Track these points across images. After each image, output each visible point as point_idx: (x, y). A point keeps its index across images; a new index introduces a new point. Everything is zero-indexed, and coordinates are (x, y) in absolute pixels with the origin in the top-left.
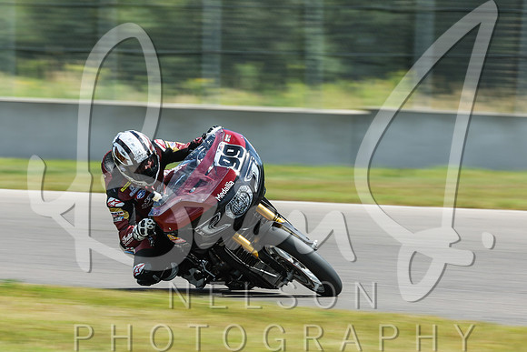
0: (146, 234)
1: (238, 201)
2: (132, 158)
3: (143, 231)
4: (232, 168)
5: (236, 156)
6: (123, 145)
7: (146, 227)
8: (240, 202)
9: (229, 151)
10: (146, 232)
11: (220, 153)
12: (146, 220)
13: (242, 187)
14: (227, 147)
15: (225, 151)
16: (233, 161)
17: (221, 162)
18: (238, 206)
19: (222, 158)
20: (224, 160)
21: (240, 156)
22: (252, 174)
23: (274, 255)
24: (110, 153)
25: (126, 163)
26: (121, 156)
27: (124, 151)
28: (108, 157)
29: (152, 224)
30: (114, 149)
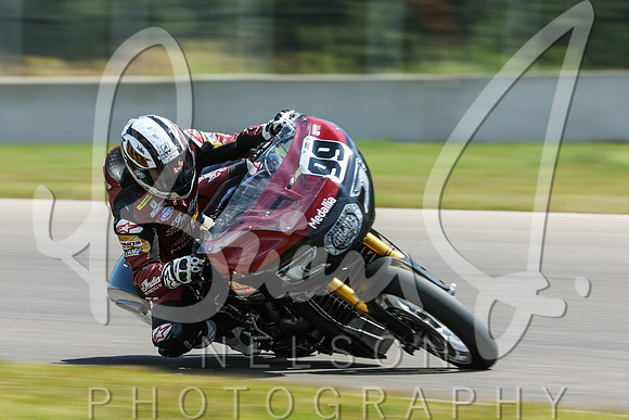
0: (189, 280)
1: (342, 228)
2: (155, 156)
3: (183, 276)
4: (329, 176)
5: (334, 159)
6: (140, 137)
7: (189, 269)
8: (346, 230)
9: (320, 149)
10: (188, 277)
11: (307, 154)
12: (188, 258)
13: (347, 207)
14: (318, 144)
15: (315, 150)
16: (331, 165)
17: (311, 168)
18: (342, 235)
19: (312, 161)
20: (316, 164)
21: (340, 158)
22: (360, 185)
23: (392, 309)
24: (118, 151)
25: (146, 165)
26: (137, 154)
27: (141, 146)
28: (115, 156)
29: (199, 265)
30: (125, 144)
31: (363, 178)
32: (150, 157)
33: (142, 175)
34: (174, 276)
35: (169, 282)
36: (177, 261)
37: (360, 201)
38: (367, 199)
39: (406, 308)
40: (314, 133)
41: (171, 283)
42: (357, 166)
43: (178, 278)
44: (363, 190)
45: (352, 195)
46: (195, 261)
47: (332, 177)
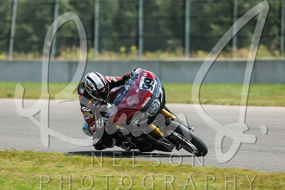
2: (96, 87)
4: (149, 90)
5: (151, 84)
6: (91, 80)
8: (154, 108)
9: (146, 81)
12: (103, 118)
13: (155, 100)
17: (143, 87)
23: (172, 135)
24: (83, 83)
26: (90, 85)
27: (91, 83)
28: (82, 85)
29: (106, 120)
30: (86, 82)
31: (161, 90)
37: (159, 98)
38: (162, 97)
40: (145, 75)
42: (159, 86)
44: (161, 95)
45: (157, 96)
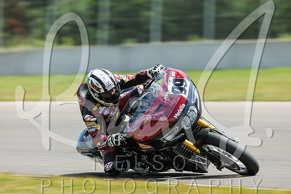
0: (119, 144)
1: (189, 117)
2: (104, 87)
3: (117, 142)
4: (182, 95)
5: (183, 86)
7: (119, 139)
8: (191, 118)
9: (176, 83)
10: (119, 143)
11: (171, 85)
12: (119, 134)
14: (175, 80)
15: (174, 83)
16: (182, 89)
18: (189, 121)
19: (173, 88)
20: (175, 90)
21: (186, 86)
22: (195, 98)
23: (210, 151)
25: (100, 91)
26: (96, 86)
27: (98, 83)
29: (124, 137)
30: (90, 82)
31: (196, 94)
32: (102, 88)
33: (98, 95)
34: (112, 142)
35: (110, 145)
36: (114, 135)
37: (196, 105)
38: (198, 103)
39: (217, 150)
40: (173, 75)
41: (111, 145)
42: (193, 89)
43: (114, 143)
44: (197, 99)
45: (192, 102)
46: (122, 135)
47: (183, 95)
